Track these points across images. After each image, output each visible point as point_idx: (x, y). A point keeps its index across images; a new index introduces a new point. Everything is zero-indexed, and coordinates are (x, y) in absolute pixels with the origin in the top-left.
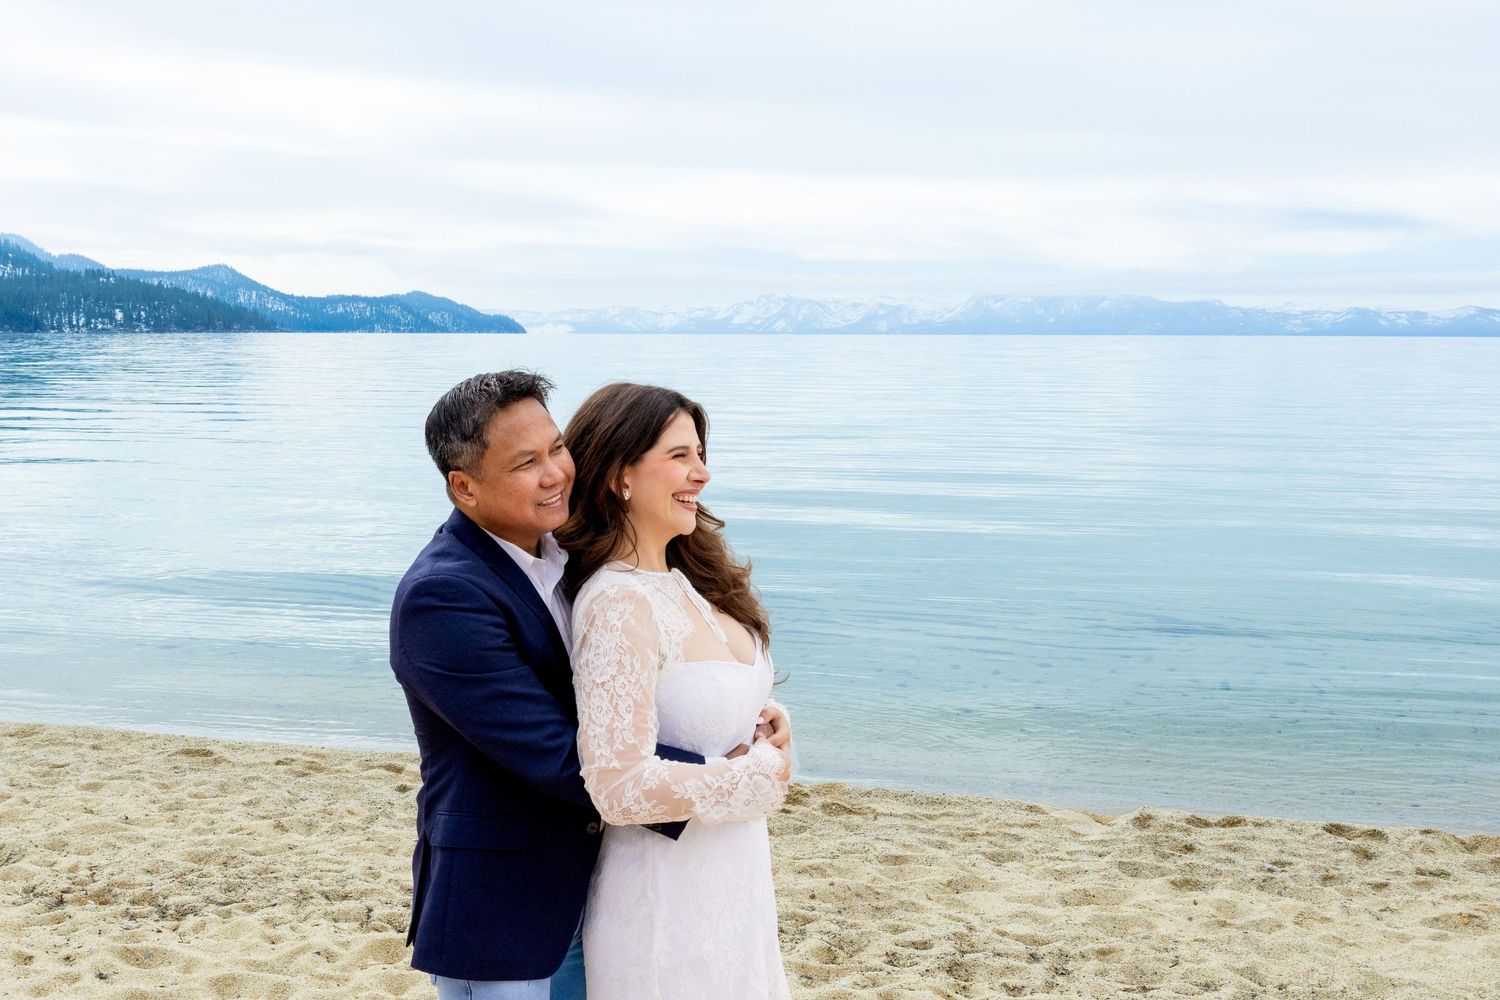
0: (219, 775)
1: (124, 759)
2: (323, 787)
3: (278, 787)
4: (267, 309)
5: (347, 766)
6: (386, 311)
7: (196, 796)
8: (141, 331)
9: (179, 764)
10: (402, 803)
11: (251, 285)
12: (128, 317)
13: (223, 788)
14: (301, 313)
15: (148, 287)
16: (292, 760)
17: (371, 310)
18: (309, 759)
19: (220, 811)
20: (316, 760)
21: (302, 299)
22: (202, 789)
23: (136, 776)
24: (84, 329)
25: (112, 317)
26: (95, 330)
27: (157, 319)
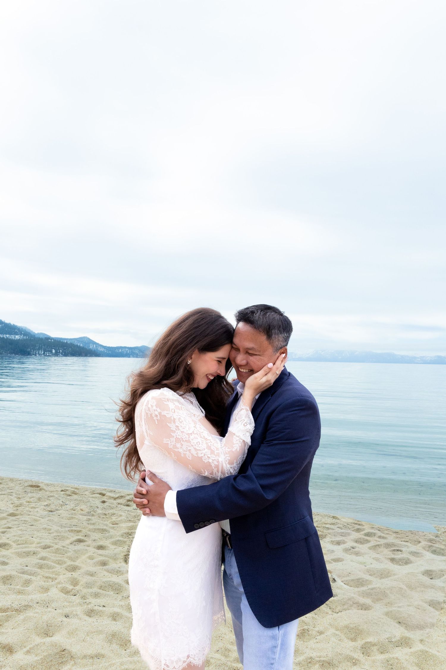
0: (40, 494)
1: (8, 488)
2: (75, 500)
3: (59, 500)
4: (98, 350)
5: (85, 493)
6: (134, 351)
7: (28, 502)
8: (60, 356)
9: (27, 490)
10: (101, 507)
11: (94, 343)
12: (56, 352)
13: (39, 499)
14: (108, 351)
15: (63, 343)
16: (67, 490)
17: (130, 351)
18: (73, 490)
19: (35, 508)
20: (75, 490)
21: (109, 347)
22: (31, 500)
23: (10, 494)
24: (43, 355)
25: (51, 352)
26: (46, 355)
27: (65, 352)
